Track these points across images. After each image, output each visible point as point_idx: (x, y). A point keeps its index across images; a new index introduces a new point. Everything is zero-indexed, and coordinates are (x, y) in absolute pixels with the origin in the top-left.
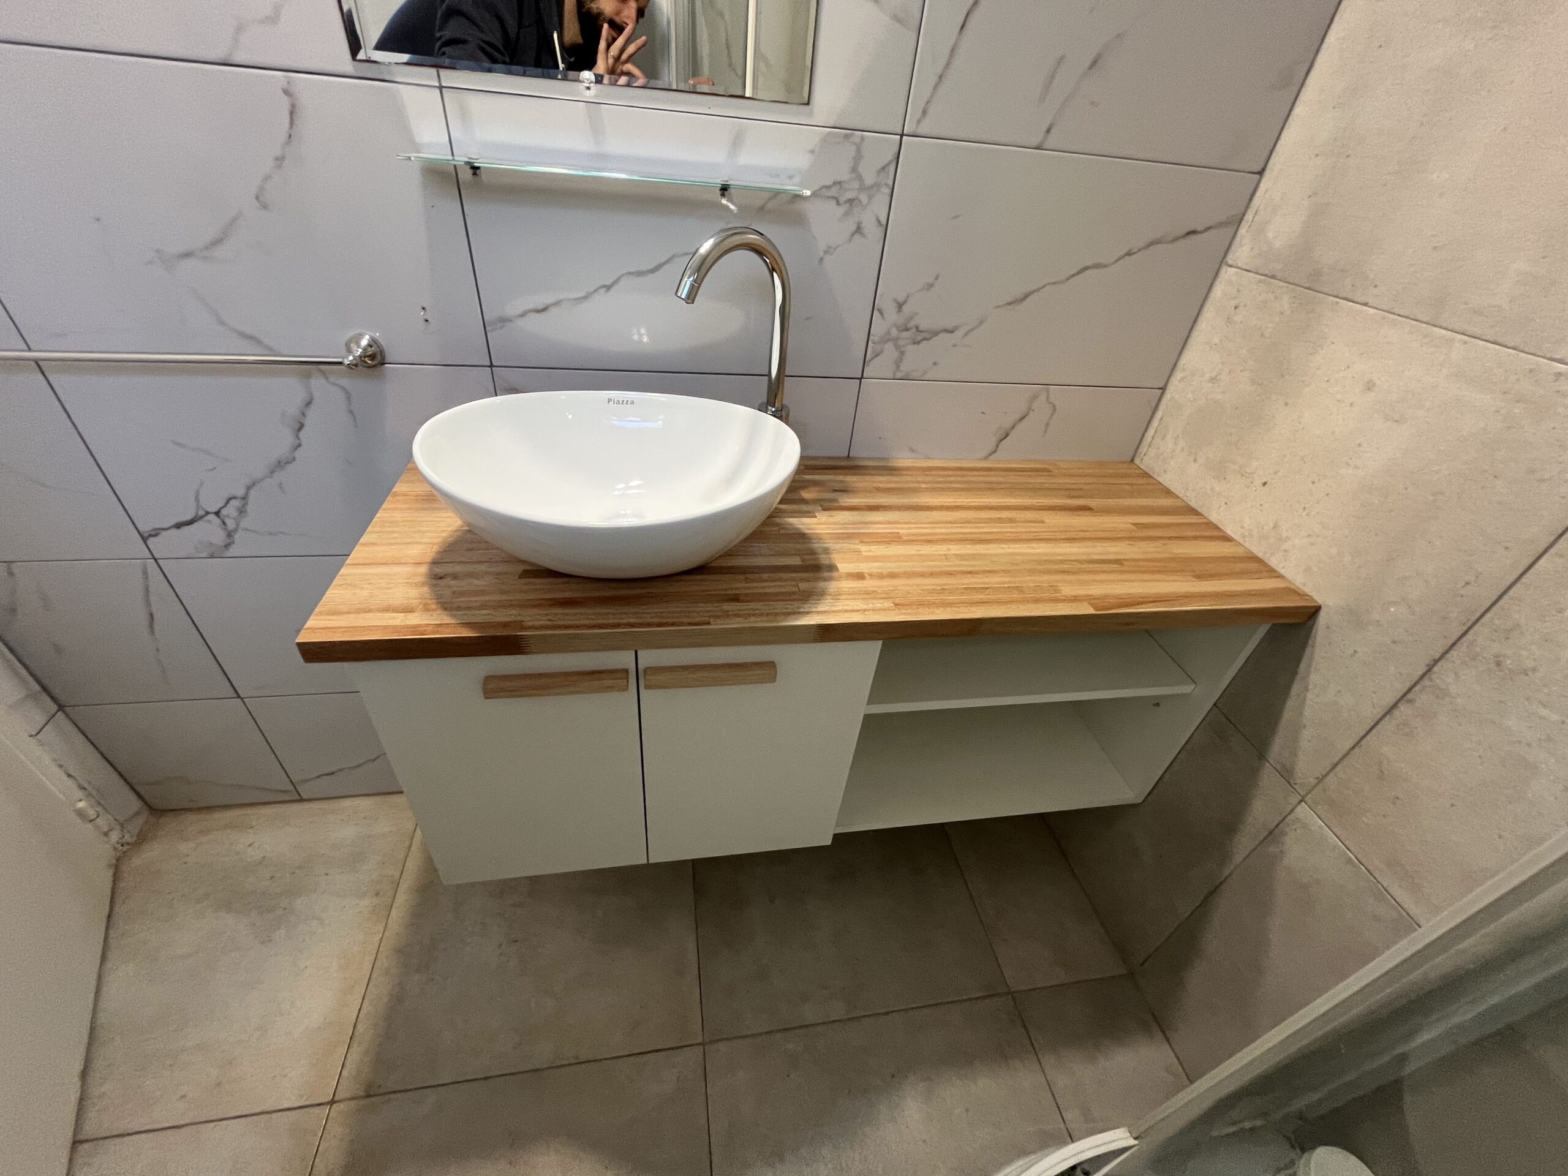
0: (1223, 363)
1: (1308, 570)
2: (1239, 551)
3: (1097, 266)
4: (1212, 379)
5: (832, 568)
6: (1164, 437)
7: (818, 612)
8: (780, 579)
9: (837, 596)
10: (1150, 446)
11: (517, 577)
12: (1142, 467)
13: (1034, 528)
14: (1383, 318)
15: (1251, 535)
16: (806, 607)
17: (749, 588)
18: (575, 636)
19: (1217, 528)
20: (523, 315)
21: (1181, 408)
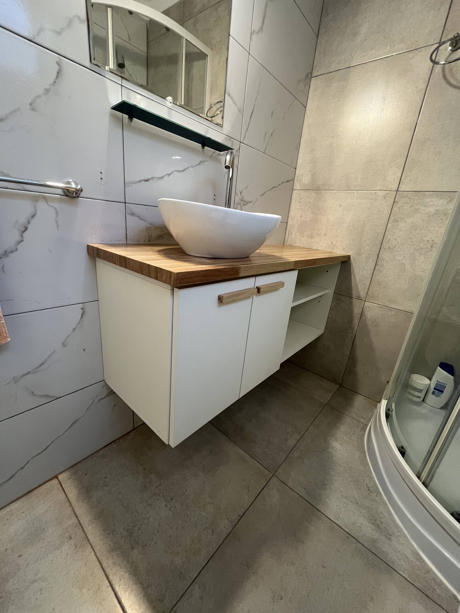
3: (275, 187)
4: (300, 216)
6: (292, 234)
10: (288, 238)
12: (288, 244)
14: (338, 192)
15: (326, 248)
20: (140, 182)
21: (294, 226)
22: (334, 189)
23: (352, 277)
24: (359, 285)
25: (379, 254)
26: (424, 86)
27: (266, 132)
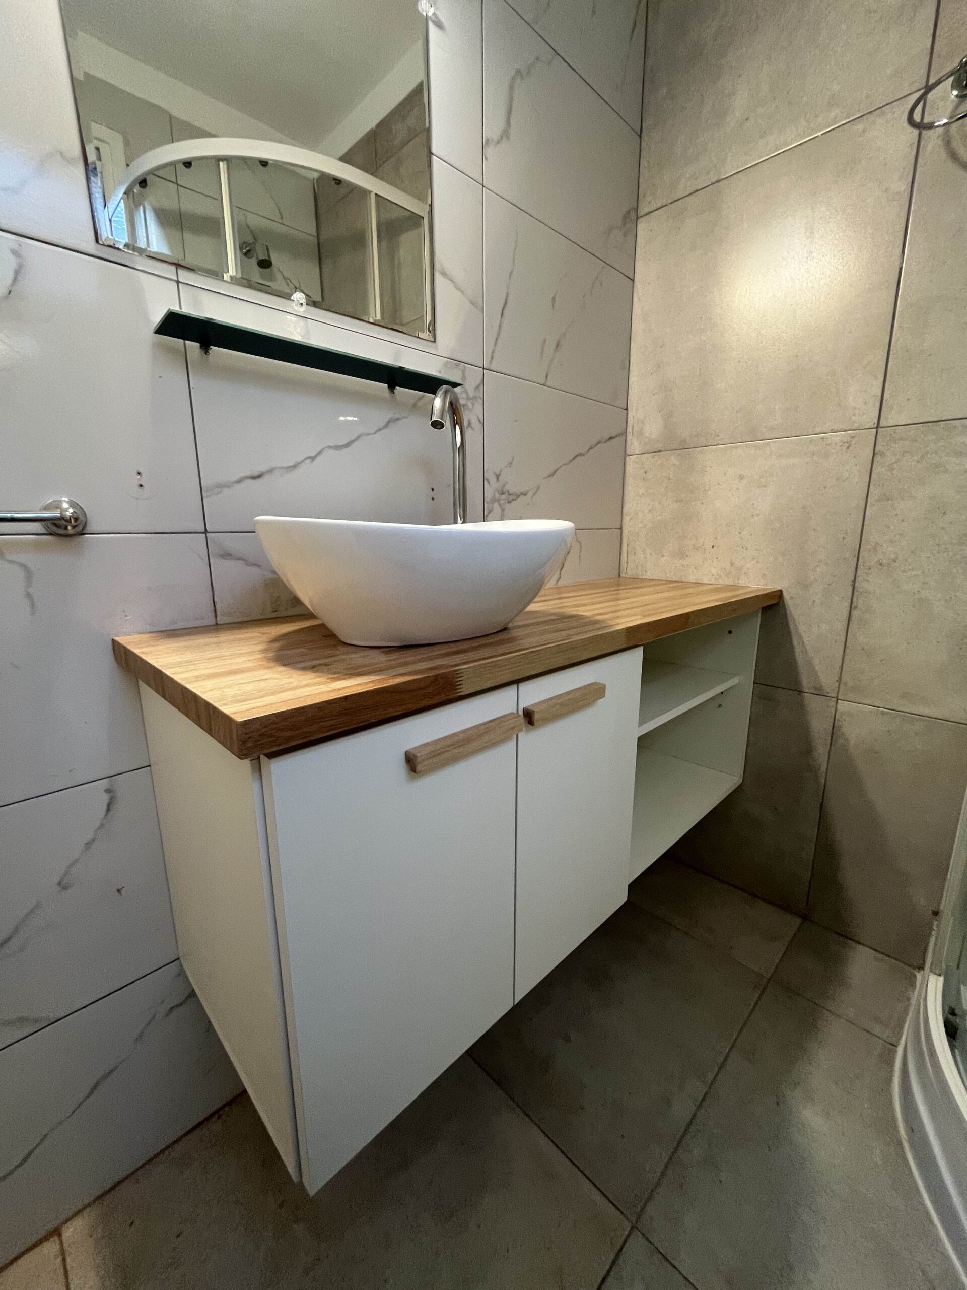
0: (652, 501)
3: (580, 454)
4: (650, 511)
6: (635, 553)
10: (627, 563)
12: (628, 576)
14: (730, 447)
19: (698, 583)
20: (239, 481)
21: (638, 534)
22: (720, 443)
23: (795, 643)
24: (816, 661)
25: (854, 581)
26: (903, 187)
27: (545, 340)
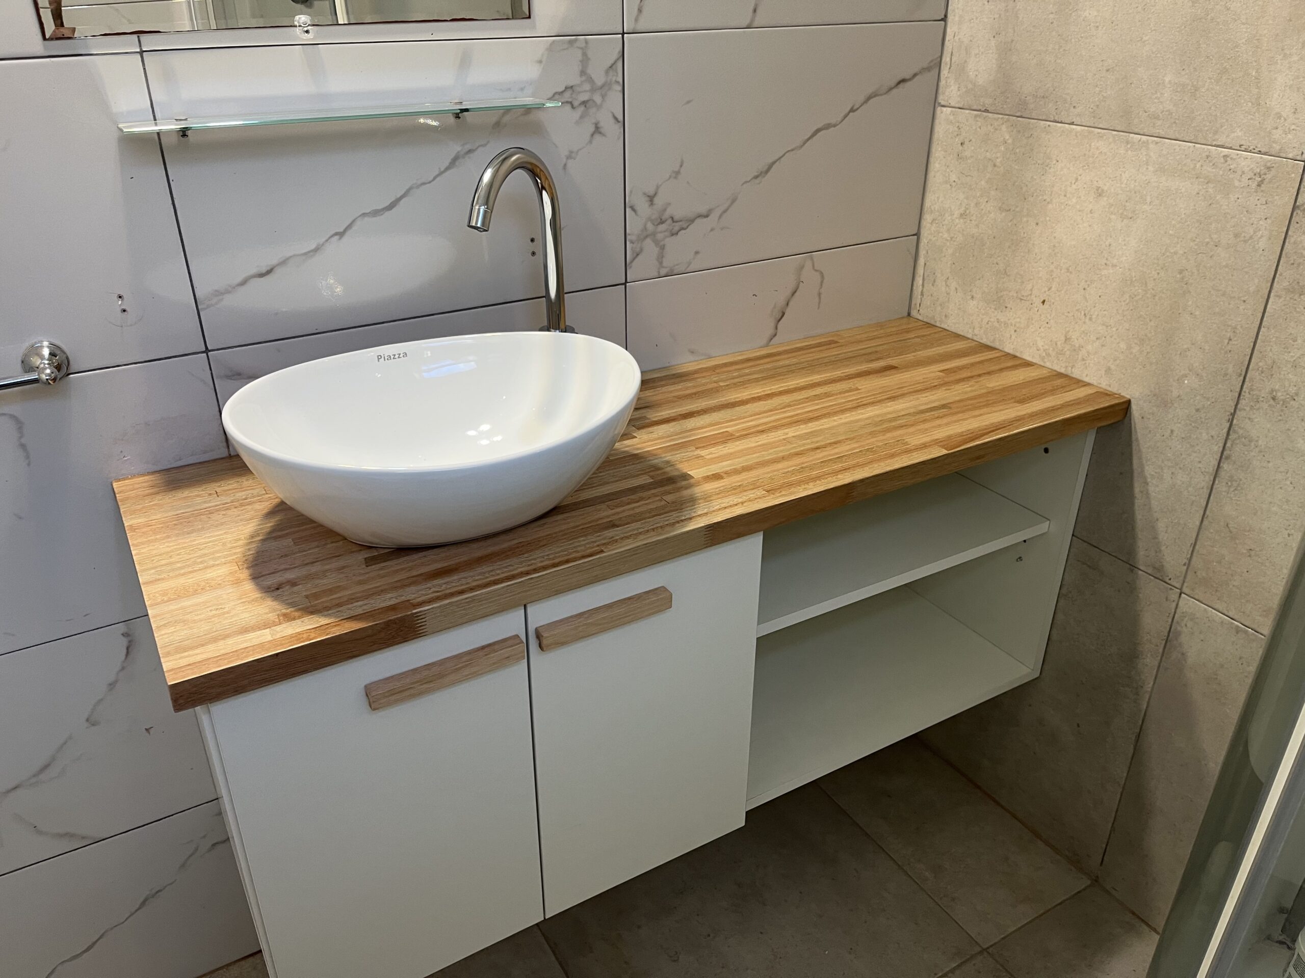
0: (967, 198)
1: (1108, 370)
2: (1045, 372)
3: (828, 127)
4: (961, 215)
5: (685, 477)
6: (934, 281)
7: (699, 516)
8: (642, 499)
9: (707, 498)
10: (922, 294)
11: (364, 566)
12: (920, 318)
13: (852, 396)
14: (1090, 132)
15: (1048, 355)
16: (686, 514)
17: (618, 513)
18: (472, 600)
19: (1015, 357)
20: (244, 283)
21: (941, 249)
22: (1075, 121)
